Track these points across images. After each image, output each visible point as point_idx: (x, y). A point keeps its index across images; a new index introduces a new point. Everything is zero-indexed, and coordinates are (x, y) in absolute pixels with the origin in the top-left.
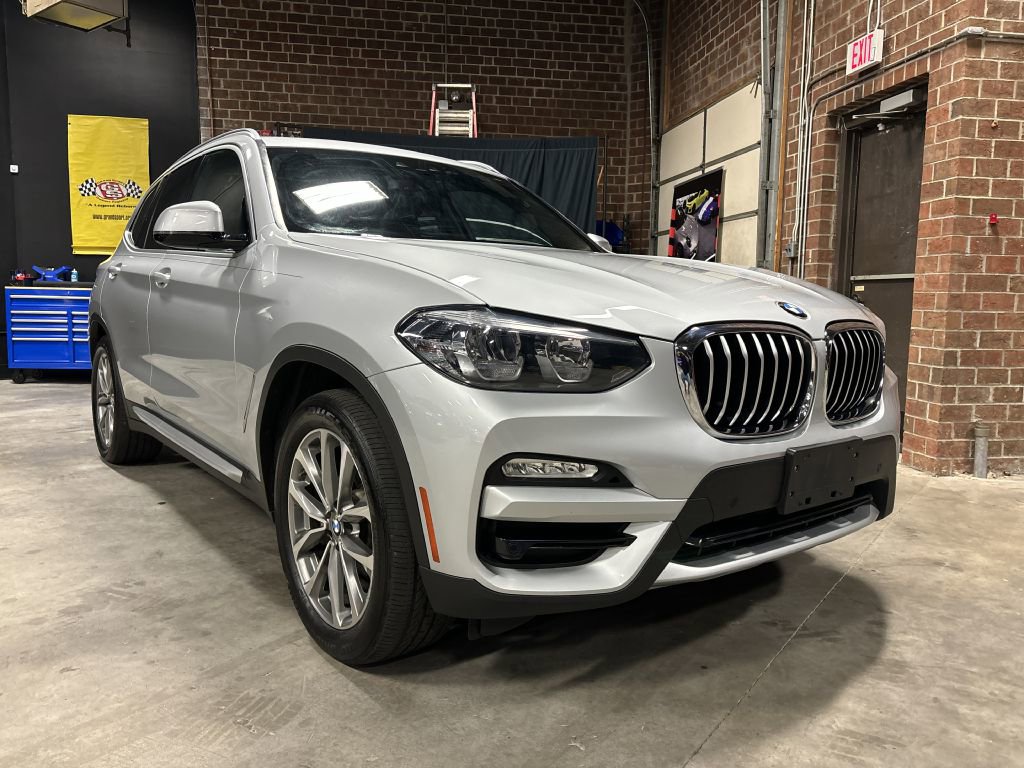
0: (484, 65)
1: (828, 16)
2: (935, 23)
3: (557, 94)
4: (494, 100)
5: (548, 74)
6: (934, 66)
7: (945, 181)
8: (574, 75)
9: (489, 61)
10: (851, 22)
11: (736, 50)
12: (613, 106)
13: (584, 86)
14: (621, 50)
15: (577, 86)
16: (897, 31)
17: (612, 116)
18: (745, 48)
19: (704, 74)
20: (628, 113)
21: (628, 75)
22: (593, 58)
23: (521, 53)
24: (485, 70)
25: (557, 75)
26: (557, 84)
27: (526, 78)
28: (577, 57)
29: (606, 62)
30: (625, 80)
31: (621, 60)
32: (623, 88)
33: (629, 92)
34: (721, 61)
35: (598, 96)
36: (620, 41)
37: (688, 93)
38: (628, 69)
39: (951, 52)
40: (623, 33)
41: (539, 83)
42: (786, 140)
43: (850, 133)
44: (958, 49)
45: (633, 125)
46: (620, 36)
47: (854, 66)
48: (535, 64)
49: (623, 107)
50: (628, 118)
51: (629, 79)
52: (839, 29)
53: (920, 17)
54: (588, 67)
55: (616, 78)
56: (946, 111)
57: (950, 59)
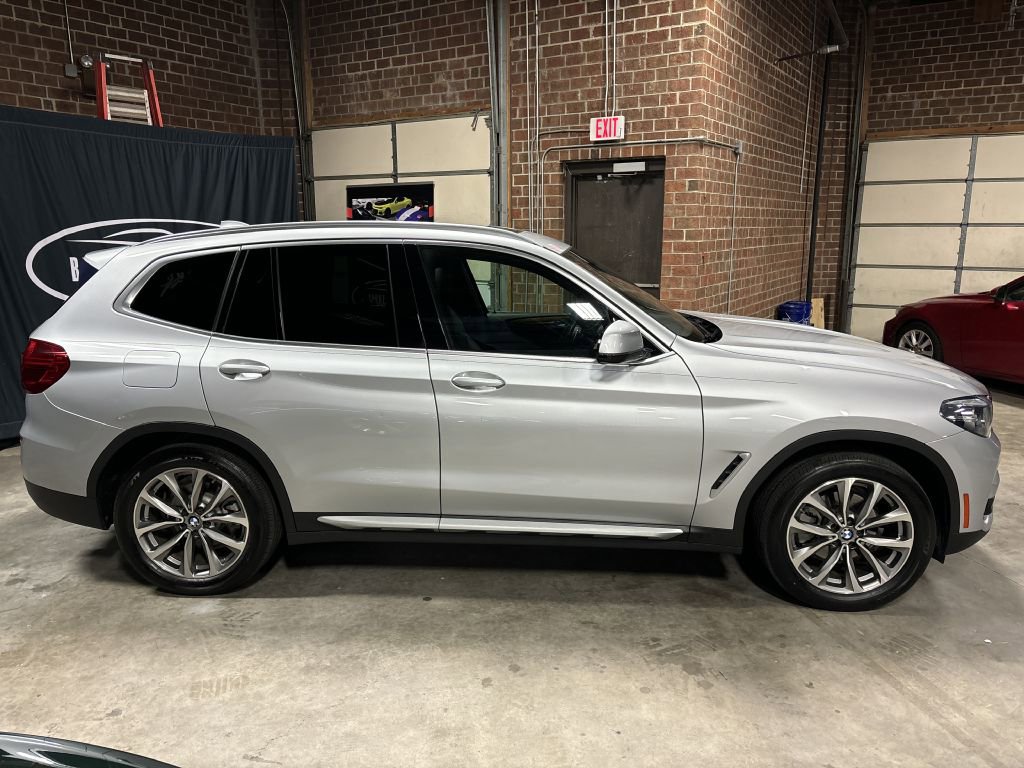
0: (111, 26)
1: (555, 86)
2: (670, 124)
3: (192, 70)
4: (127, 71)
5: (179, 47)
6: (669, 153)
7: (684, 230)
8: (206, 53)
9: (116, 22)
10: (582, 98)
11: (430, 79)
12: (245, 91)
13: (217, 65)
14: (246, 31)
15: (210, 65)
16: (632, 119)
17: (246, 102)
18: (441, 80)
19: (375, 86)
20: (260, 99)
21: (256, 59)
22: (223, 35)
23: (151, 18)
24: (112, 32)
25: (189, 49)
26: (190, 60)
27: (158, 48)
28: (206, 32)
29: (235, 42)
30: (253, 63)
31: (247, 42)
32: (252, 72)
33: (258, 77)
34: (405, 81)
35: (231, 78)
36: (245, 22)
37: (349, 98)
38: (255, 53)
39: (685, 147)
40: (246, 14)
41: (171, 56)
42: (512, 172)
43: (573, 176)
44: (692, 147)
45: (266, 113)
46: (243, 16)
47: (598, 136)
48: (166, 33)
49: (254, 94)
50: (260, 105)
51: (257, 63)
52: (570, 100)
53: (656, 116)
54: (218, 45)
55: (245, 61)
56: (684, 185)
57: (685, 151)
